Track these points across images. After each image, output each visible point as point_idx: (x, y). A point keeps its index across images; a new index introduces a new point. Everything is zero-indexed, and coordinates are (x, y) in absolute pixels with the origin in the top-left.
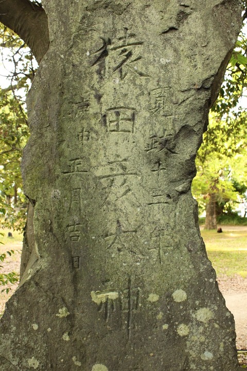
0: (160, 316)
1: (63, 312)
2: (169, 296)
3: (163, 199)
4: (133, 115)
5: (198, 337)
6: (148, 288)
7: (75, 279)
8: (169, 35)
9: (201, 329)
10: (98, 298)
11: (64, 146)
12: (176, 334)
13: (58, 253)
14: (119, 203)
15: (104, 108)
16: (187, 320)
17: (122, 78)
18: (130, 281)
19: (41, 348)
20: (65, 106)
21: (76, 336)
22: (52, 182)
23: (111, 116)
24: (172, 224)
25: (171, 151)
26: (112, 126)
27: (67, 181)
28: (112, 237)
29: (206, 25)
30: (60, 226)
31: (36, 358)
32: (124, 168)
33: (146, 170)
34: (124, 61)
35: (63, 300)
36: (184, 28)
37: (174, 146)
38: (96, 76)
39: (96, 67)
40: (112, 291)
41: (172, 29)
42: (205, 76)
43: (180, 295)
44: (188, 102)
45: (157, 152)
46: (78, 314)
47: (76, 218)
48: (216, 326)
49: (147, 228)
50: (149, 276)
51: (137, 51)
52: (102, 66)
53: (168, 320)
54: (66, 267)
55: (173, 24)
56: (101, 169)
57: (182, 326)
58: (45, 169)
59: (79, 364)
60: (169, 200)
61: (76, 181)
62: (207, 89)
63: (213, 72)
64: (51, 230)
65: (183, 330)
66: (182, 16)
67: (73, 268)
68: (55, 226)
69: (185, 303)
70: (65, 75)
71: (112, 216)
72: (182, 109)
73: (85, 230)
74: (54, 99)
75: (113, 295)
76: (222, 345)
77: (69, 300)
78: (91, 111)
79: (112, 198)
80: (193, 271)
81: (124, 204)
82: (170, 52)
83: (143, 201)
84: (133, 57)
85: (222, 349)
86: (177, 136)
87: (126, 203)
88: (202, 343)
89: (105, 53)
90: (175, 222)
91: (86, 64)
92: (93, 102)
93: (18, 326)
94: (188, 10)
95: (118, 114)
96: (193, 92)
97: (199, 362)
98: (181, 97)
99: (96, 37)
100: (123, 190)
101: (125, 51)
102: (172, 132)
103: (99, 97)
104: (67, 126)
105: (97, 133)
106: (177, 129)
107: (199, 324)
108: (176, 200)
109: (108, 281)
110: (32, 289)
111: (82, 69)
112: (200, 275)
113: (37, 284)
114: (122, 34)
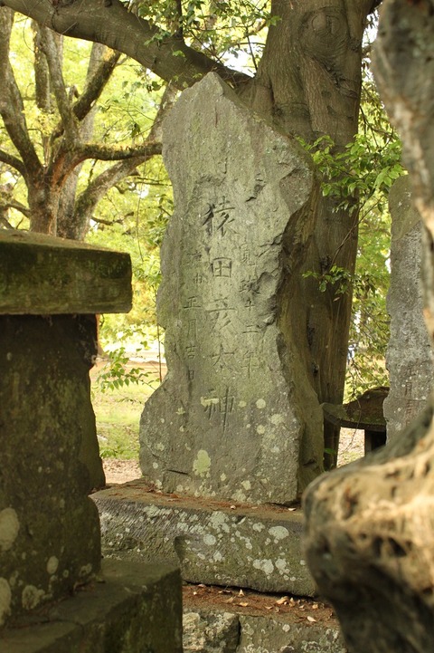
0: (246, 418)
1: (180, 411)
2: (254, 404)
3: (253, 328)
4: (231, 264)
5: (271, 436)
6: (239, 396)
7: (190, 387)
8: (251, 203)
9: (274, 430)
10: (205, 402)
11: (184, 287)
12: (255, 432)
13: (179, 368)
14: (222, 331)
15: (212, 258)
16: (264, 422)
17: (223, 235)
18: (227, 391)
19: (166, 437)
20: (185, 257)
21: (189, 429)
22: (176, 314)
23: (216, 265)
24: (260, 349)
25: (256, 292)
26: (217, 272)
27: (186, 314)
28: (217, 357)
29: (275, 194)
30: (181, 348)
31: (163, 443)
32: (225, 304)
33: (240, 306)
34: (224, 221)
35: (182, 402)
36: (261, 197)
37: (258, 288)
38: (206, 233)
39: (206, 226)
40: (215, 397)
41: (252, 198)
42: (276, 234)
43: (261, 403)
44: (265, 254)
45: (247, 293)
46: (191, 414)
47: (193, 342)
48: (284, 428)
49: (241, 351)
50: (241, 388)
51: (232, 214)
52: (210, 225)
53: (251, 421)
54: (184, 379)
55: (252, 195)
56: (209, 305)
57: (260, 427)
58: (171, 305)
59: (189, 449)
60: (258, 330)
61: (193, 314)
62: (279, 244)
63: (281, 231)
64: (175, 350)
65: (261, 430)
66: (258, 188)
67: (189, 379)
68: (178, 347)
69: (264, 410)
70: (184, 233)
71: (217, 341)
72: (261, 260)
73: (198, 351)
74: (177, 251)
75: (215, 401)
76: (286, 442)
77: (185, 402)
78: (203, 260)
79: (217, 327)
80: (272, 386)
81: (226, 333)
82: (252, 216)
83: (239, 330)
84: (229, 219)
85: (286, 445)
86: (259, 281)
87: (227, 332)
88: (273, 440)
89: (211, 215)
90: (262, 347)
91: (198, 224)
92: (204, 254)
93: (152, 420)
94: (262, 184)
95: (220, 263)
96: (268, 246)
97: (269, 453)
98: (260, 251)
99: (205, 203)
100: (224, 321)
101: (224, 213)
102: (255, 278)
103: (208, 250)
104: (186, 272)
105: (207, 277)
106: (259, 275)
107: (273, 426)
108: (264, 330)
109: (213, 390)
110: (162, 394)
111: (195, 228)
112: (276, 389)
113: (165, 390)
114: (221, 201)
